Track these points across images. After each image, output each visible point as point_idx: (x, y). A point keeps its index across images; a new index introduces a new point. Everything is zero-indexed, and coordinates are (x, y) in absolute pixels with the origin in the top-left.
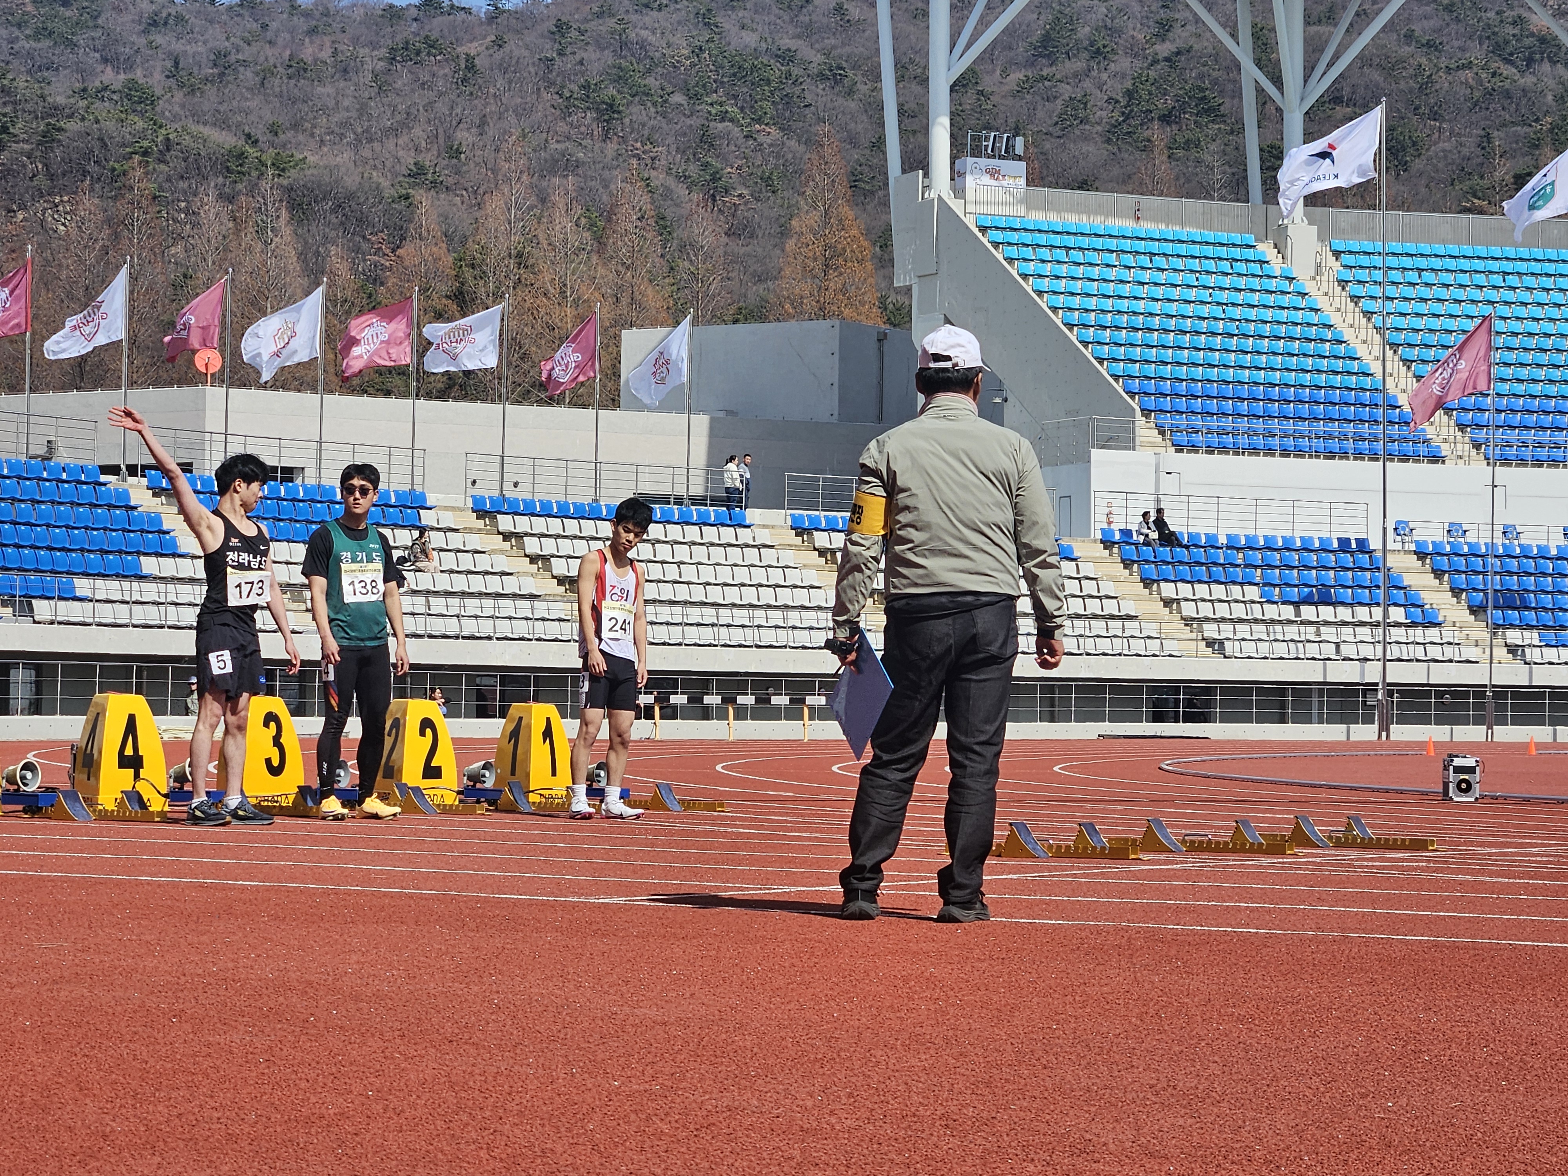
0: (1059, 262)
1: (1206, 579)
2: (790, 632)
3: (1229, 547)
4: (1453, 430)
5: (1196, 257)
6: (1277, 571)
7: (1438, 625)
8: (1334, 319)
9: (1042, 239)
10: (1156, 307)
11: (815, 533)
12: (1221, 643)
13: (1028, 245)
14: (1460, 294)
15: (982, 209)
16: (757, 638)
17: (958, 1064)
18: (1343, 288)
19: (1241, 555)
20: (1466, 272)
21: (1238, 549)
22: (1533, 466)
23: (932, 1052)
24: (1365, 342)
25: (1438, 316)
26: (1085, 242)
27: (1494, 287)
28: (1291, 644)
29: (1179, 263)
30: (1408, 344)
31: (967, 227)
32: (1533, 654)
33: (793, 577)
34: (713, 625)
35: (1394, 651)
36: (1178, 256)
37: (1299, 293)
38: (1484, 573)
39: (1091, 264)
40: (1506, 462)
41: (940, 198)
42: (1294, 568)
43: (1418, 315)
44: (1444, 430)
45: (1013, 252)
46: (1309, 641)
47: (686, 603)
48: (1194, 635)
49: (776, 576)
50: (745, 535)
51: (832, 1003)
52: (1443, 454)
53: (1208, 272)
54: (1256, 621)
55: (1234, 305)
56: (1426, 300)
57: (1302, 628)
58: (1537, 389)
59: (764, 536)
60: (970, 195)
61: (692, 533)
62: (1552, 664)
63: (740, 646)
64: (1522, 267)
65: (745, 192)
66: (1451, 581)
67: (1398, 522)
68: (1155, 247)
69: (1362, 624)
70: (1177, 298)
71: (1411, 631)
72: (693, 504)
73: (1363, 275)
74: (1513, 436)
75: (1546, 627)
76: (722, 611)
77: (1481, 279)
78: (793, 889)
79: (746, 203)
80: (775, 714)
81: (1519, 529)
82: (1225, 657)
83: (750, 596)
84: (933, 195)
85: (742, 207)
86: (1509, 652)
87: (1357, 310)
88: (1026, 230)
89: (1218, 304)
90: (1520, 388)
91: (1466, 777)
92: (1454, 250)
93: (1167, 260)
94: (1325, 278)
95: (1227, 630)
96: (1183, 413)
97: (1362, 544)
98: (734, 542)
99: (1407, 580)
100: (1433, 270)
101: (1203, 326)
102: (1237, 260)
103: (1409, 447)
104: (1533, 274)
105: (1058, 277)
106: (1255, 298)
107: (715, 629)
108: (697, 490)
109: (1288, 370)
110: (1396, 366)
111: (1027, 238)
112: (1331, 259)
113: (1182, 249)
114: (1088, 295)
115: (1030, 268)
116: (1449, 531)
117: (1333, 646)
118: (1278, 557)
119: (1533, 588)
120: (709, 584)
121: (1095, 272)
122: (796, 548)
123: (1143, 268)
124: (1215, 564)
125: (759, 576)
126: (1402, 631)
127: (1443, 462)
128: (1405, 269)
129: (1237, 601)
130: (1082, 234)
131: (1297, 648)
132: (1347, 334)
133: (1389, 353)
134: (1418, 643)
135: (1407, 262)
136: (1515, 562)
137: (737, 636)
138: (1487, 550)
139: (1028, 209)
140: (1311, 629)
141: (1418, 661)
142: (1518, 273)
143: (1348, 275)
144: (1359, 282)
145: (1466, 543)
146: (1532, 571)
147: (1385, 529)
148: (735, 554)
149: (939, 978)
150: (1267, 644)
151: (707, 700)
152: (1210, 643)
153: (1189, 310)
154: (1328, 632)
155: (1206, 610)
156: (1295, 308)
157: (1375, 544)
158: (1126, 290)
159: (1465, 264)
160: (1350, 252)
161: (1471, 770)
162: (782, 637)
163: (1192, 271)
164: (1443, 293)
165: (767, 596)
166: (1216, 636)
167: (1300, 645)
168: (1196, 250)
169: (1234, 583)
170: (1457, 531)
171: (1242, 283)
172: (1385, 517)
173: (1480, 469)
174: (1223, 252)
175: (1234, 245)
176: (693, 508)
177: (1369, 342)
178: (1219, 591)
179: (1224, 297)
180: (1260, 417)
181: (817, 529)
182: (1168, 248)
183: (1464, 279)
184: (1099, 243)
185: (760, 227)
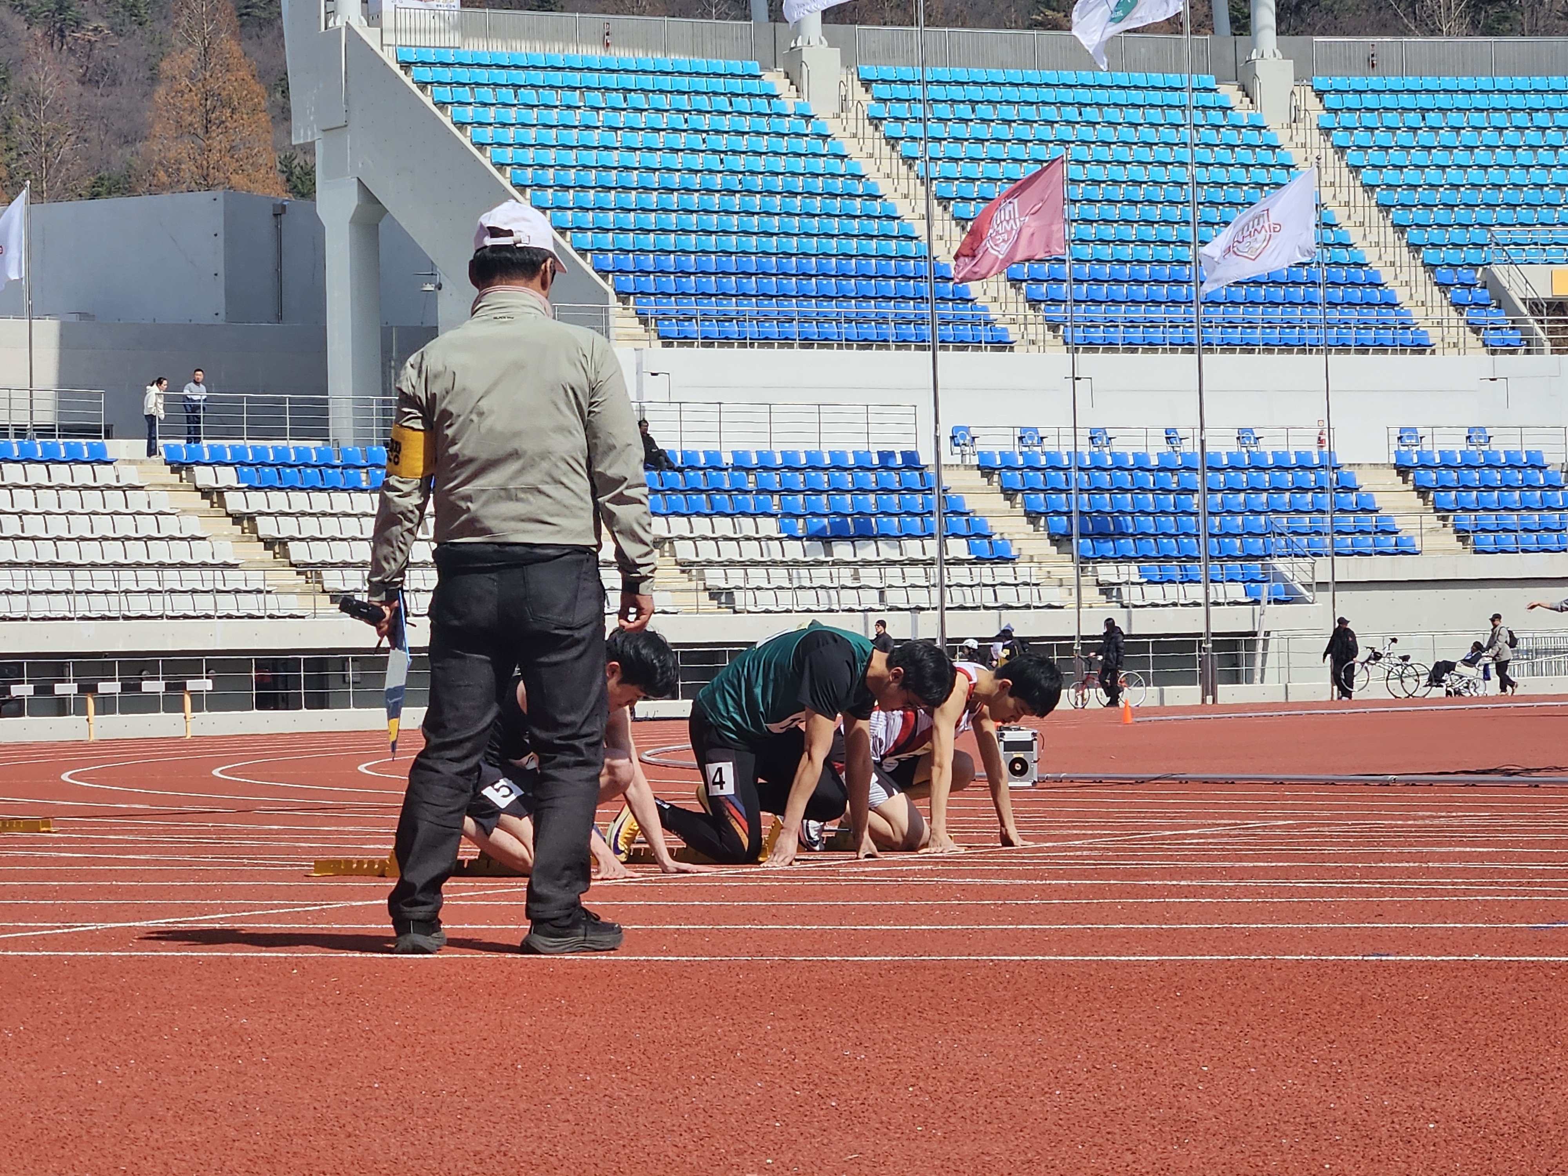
0: (505, 105)
1: (708, 511)
2: (167, 597)
3: (735, 468)
4: (1023, 308)
5: (684, 93)
6: (801, 497)
7: (1011, 560)
8: (866, 167)
9: (483, 76)
10: (634, 159)
11: (196, 468)
12: (730, 593)
13: (464, 85)
14: (1025, 132)
15: (404, 40)
16: (124, 607)
17: (240, 1136)
18: (876, 128)
19: (752, 478)
20: (1032, 103)
21: (748, 470)
22: (1126, 351)
23: (210, 1123)
24: (906, 196)
25: (999, 161)
26: (539, 78)
27: (1068, 122)
28: (820, 591)
29: (662, 101)
30: (962, 198)
31: (385, 64)
32: (1132, 595)
33: (170, 526)
34: (67, 592)
35: (957, 597)
36: (661, 91)
37: (819, 135)
38: (1067, 491)
39: (547, 106)
40: (1091, 346)
41: (348, 27)
42: (822, 492)
43: (973, 160)
44: (1012, 308)
45: (445, 93)
46: (844, 587)
47: (31, 565)
48: (693, 585)
49: (147, 527)
50: (105, 474)
51: (100, 1068)
52: (1011, 339)
53: (700, 112)
54: (774, 563)
55: (734, 152)
56: (982, 141)
57: (834, 571)
58: (1126, 252)
59: (130, 475)
60: (388, 21)
61: (37, 473)
62: (1157, 605)
63: (103, 618)
64: (1102, 96)
65: (103, 24)
66: (1025, 503)
67: (956, 429)
68: (630, 81)
69: (913, 562)
70: (661, 146)
71: (976, 570)
72: (39, 436)
73: (901, 110)
74: (1099, 313)
75: (1147, 558)
76: (78, 574)
77: (1050, 113)
78: (100, 926)
79: (104, 39)
80: (149, 704)
81: (1110, 433)
82: (735, 612)
83: (114, 552)
84: (339, 22)
85: (99, 45)
86: (1102, 592)
87: (895, 155)
88: (462, 65)
89: (714, 152)
90: (1106, 252)
91: (1020, 755)
92: (1015, 75)
93: (646, 97)
94: (852, 115)
95: (736, 576)
96: (671, 295)
97: (911, 460)
98: (92, 483)
99: (970, 504)
100: (990, 102)
101: (696, 181)
102: (738, 95)
103: (967, 332)
104: (1116, 105)
105: (504, 125)
106: (762, 144)
107: (70, 597)
108: (46, 416)
109: (808, 235)
110: (947, 227)
111: (464, 75)
112: (860, 90)
113: (666, 82)
114: (544, 146)
115: (468, 113)
116: (1021, 438)
117: (876, 593)
118: (801, 478)
119: (1129, 509)
120: (61, 539)
121: (553, 117)
122: (174, 489)
123: (614, 109)
124: (719, 490)
125: (125, 526)
126: (964, 570)
127: (1012, 349)
128: (954, 101)
129: (748, 539)
130: (535, 68)
131: (829, 597)
132: (884, 187)
133: (937, 210)
134: (985, 585)
135: (957, 92)
136: (1106, 476)
137: (100, 605)
138: (1070, 460)
139: (464, 37)
140: (846, 572)
141: (986, 608)
142: (1098, 104)
143: (881, 111)
144: (897, 119)
145: (1044, 453)
146: (1128, 486)
147: (937, 439)
148: (93, 499)
149: (250, 1031)
150: (790, 592)
151: (60, 689)
152: (714, 594)
153: (677, 161)
154: (870, 575)
155: (708, 551)
156: (815, 155)
157: (926, 458)
158: (594, 138)
159: (1030, 94)
160: (884, 81)
161: (1027, 746)
162: (157, 605)
163: (679, 111)
164: (1004, 132)
165: (136, 552)
166: (723, 585)
167: (833, 593)
168: (684, 83)
169: (744, 514)
170: (1031, 438)
171: (745, 124)
172: (937, 422)
173: (1059, 355)
174: (719, 84)
175: (733, 75)
176: (38, 440)
177: (912, 196)
178: (724, 525)
179: (721, 142)
180: (773, 296)
181: (198, 463)
182: (648, 82)
183: (1030, 112)
184: (557, 78)
185: (124, 71)
